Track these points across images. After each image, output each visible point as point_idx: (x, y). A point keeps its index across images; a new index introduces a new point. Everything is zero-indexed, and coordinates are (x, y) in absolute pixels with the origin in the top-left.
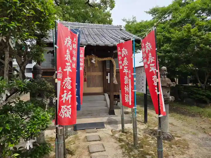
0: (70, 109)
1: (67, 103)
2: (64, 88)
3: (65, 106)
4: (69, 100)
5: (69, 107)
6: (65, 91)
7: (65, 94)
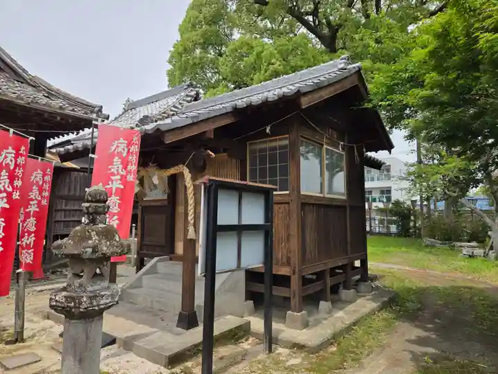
0: (32, 254)
1: (28, 247)
2: (26, 230)
3: (26, 250)
4: (30, 243)
5: (29, 251)
6: (26, 234)
7: (26, 237)
